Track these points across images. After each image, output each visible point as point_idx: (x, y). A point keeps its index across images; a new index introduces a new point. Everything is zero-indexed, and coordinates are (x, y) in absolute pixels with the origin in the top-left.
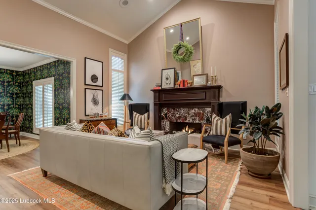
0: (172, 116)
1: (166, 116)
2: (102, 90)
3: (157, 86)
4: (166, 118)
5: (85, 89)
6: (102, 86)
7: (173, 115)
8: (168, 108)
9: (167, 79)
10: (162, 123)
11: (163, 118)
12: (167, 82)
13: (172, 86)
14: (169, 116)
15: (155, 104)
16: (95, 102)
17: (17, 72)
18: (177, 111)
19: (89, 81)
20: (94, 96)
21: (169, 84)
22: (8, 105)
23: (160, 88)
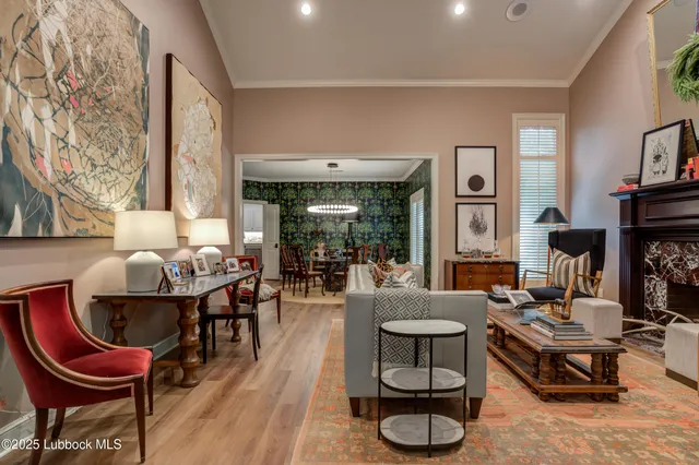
0: (676, 266)
1: (658, 265)
2: (495, 204)
3: (628, 182)
4: (658, 271)
5: (457, 204)
6: (495, 196)
7: (680, 263)
8: (661, 243)
9: (657, 158)
10: (646, 285)
11: (649, 271)
12: (658, 167)
13: (670, 177)
14: (665, 266)
15: (624, 232)
16: (477, 227)
17: (398, 183)
18: (690, 251)
19: (464, 189)
20: (475, 215)
21: (662, 173)
22: (388, 234)
23: (635, 187)
